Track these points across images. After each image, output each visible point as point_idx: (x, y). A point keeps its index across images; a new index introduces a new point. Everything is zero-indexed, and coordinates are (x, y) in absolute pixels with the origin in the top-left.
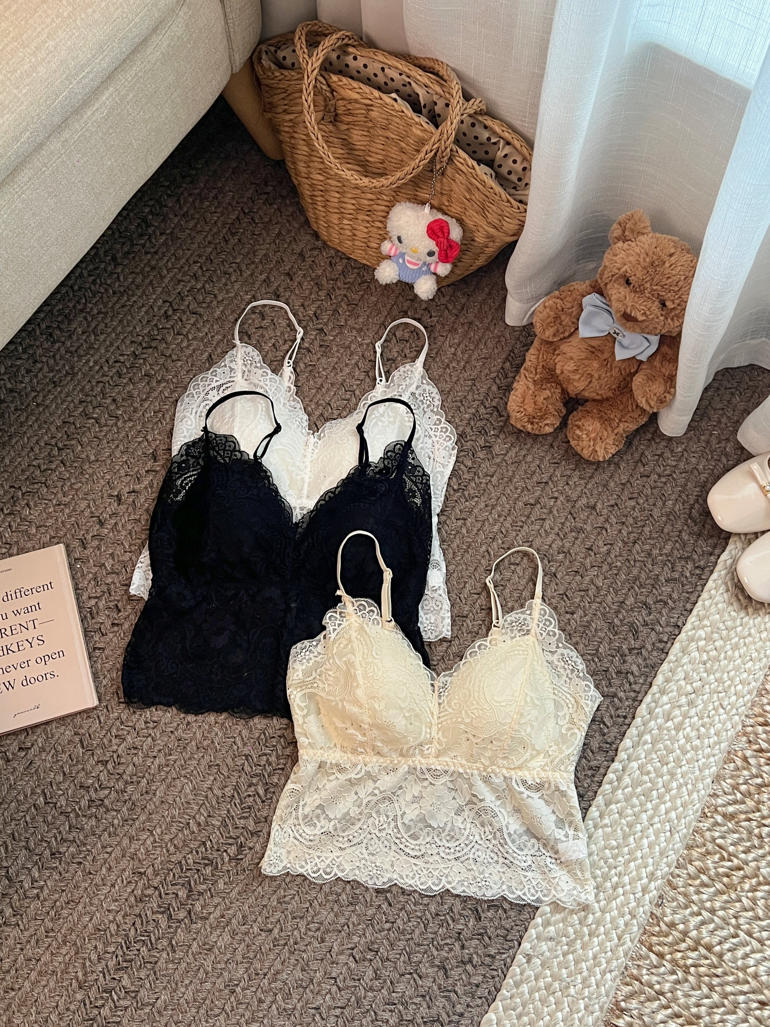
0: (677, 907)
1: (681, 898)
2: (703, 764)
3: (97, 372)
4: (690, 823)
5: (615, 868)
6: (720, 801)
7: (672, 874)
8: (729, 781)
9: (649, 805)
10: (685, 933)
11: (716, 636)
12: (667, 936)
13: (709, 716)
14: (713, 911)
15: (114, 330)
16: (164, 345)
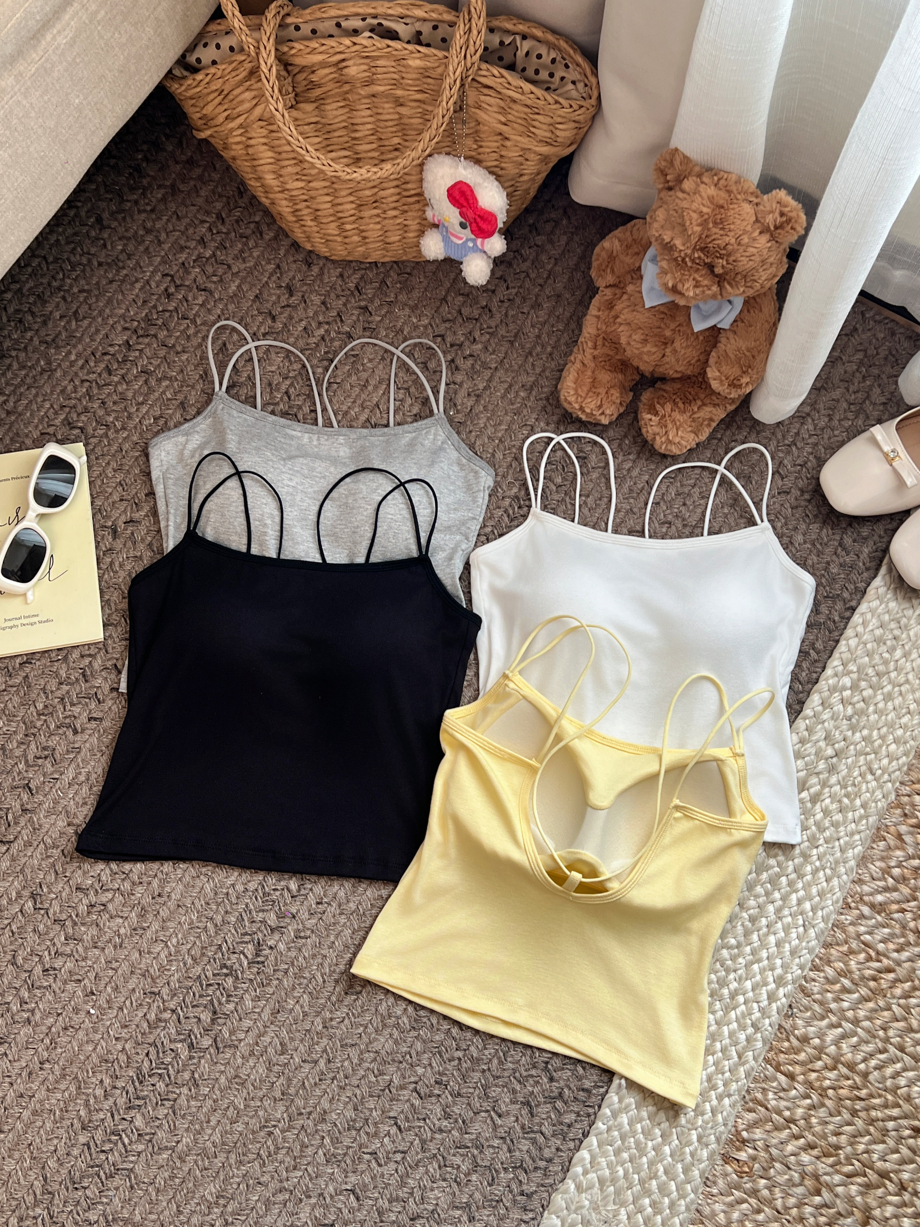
0: (811, 1018)
1: (816, 1007)
2: (846, 843)
3: (82, 368)
4: (828, 916)
5: (735, 971)
6: (866, 889)
7: (805, 977)
8: (878, 864)
9: (777, 895)
10: (821, 1050)
11: (863, 684)
12: (797, 1052)
13: (854, 785)
14: (856, 1022)
15: (100, 314)
16: (165, 333)
